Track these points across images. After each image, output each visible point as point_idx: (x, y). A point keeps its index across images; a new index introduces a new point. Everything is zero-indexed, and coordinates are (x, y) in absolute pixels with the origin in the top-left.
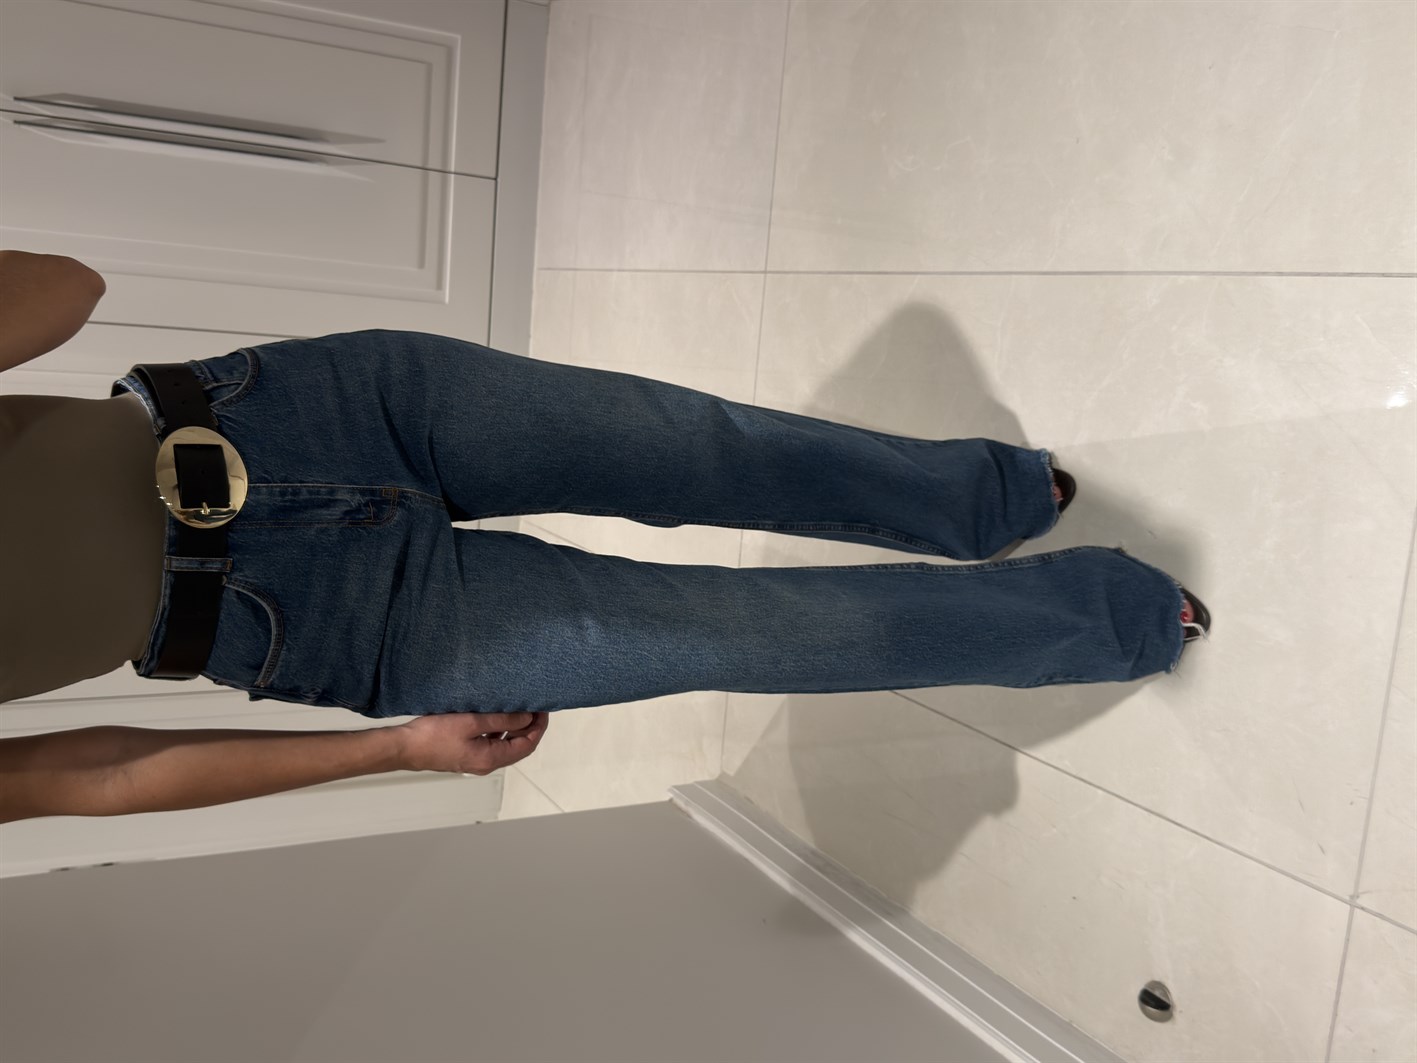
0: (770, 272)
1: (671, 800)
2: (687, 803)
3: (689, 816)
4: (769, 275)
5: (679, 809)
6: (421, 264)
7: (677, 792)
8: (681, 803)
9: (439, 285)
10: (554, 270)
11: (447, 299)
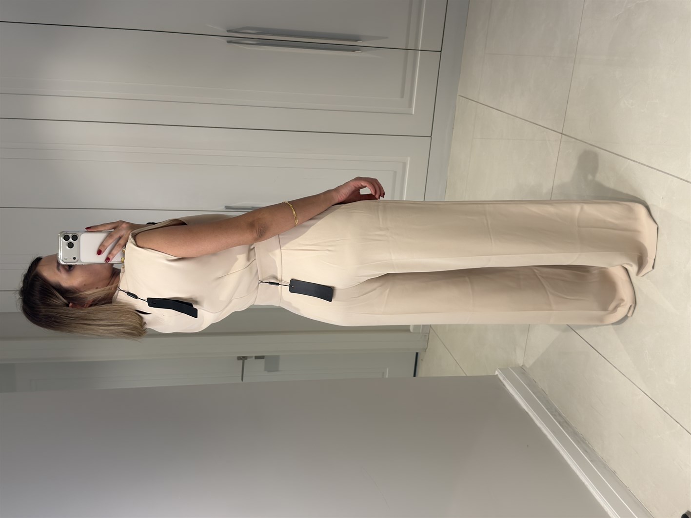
0: (564, 134)
1: (497, 375)
2: (504, 379)
3: (504, 385)
4: (563, 136)
5: (500, 380)
7: (501, 372)
8: (501, 378)
9: (410, 106)
10: (467, 98)
11: (413, 113)
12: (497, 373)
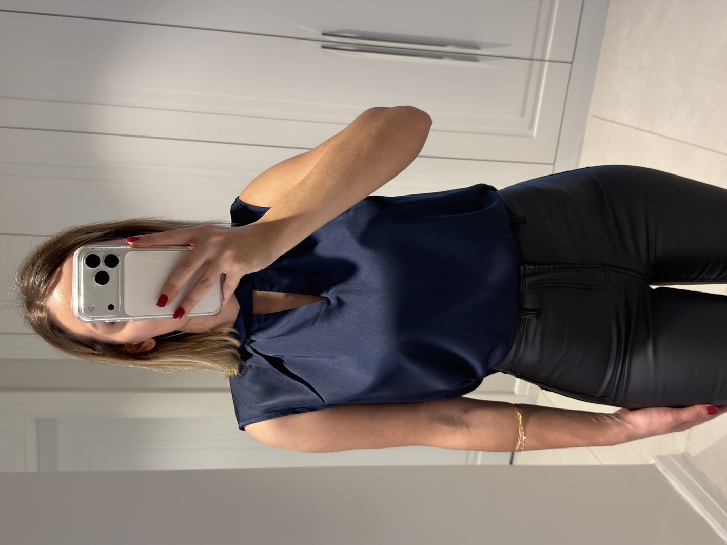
1: (653, 467)
2: (665, 470)
3: (665, 479)
5: (659, 472)
6: (523, 115)
7: (658, 461)
8: (661, 469)
9: (531, 127)
10: (602, 119)
11: (534, 135)
12: (652, 462)
